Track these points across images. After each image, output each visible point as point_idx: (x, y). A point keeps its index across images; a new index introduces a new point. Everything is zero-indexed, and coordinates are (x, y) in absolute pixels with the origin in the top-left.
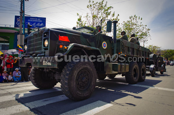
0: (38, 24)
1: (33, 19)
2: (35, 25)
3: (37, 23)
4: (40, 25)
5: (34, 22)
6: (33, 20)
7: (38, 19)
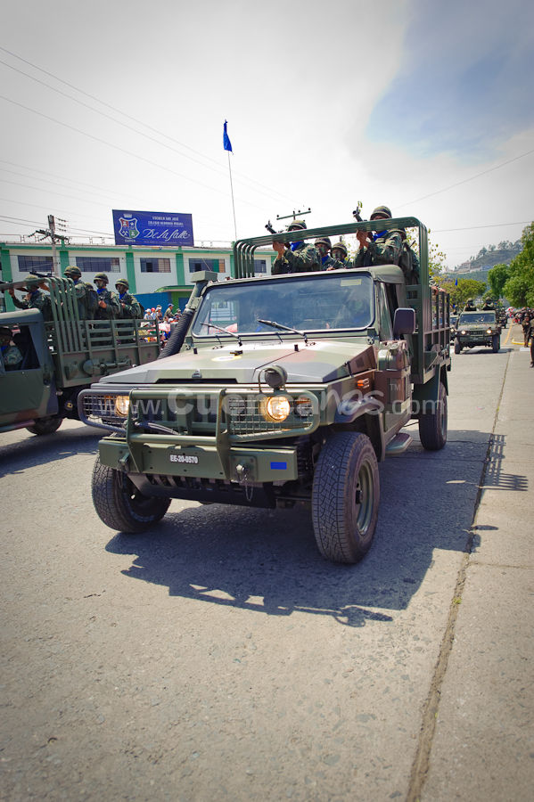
0: (175, 234)
1: (159, 218)
2: (168, 236)
3: (171, 229)
4: (180, 237)
5: (165, 228)
6: (160, 221)
7: (174, 219)
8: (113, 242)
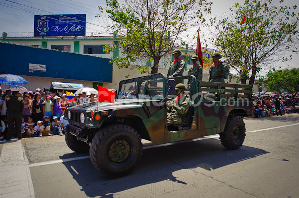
6: (63, 20)
8: (32, 35)
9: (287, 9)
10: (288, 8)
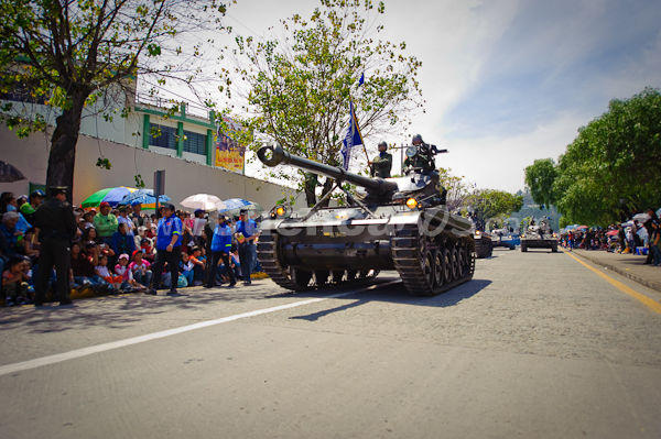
9: (390, 48)
10: (391, 46)
